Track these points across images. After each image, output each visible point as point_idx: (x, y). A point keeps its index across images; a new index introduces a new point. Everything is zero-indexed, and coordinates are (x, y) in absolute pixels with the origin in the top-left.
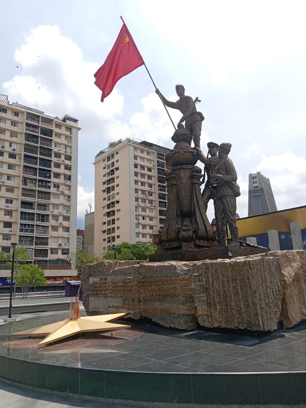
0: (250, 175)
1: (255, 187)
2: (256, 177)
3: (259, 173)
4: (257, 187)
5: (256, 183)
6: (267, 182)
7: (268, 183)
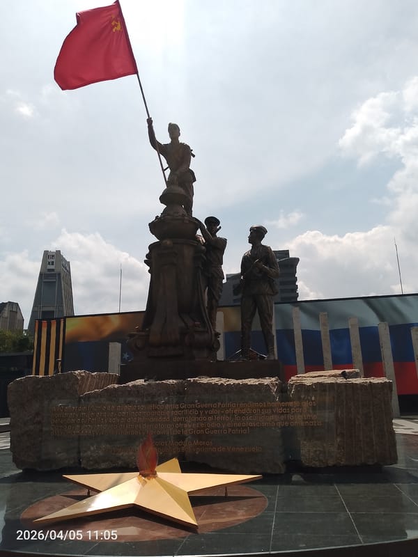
0: (46, 253)
1: (49, 270)
2: (53, 256)
3: (58, 252)
4: (53, 270)
5: (53, 264)
6: (66, 266)
7: (68, 268)
